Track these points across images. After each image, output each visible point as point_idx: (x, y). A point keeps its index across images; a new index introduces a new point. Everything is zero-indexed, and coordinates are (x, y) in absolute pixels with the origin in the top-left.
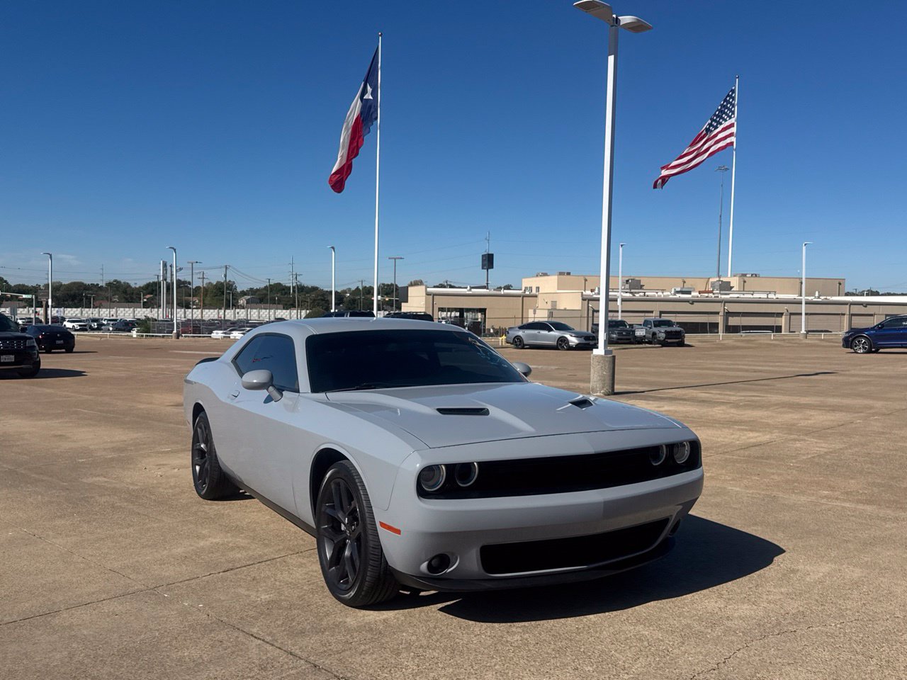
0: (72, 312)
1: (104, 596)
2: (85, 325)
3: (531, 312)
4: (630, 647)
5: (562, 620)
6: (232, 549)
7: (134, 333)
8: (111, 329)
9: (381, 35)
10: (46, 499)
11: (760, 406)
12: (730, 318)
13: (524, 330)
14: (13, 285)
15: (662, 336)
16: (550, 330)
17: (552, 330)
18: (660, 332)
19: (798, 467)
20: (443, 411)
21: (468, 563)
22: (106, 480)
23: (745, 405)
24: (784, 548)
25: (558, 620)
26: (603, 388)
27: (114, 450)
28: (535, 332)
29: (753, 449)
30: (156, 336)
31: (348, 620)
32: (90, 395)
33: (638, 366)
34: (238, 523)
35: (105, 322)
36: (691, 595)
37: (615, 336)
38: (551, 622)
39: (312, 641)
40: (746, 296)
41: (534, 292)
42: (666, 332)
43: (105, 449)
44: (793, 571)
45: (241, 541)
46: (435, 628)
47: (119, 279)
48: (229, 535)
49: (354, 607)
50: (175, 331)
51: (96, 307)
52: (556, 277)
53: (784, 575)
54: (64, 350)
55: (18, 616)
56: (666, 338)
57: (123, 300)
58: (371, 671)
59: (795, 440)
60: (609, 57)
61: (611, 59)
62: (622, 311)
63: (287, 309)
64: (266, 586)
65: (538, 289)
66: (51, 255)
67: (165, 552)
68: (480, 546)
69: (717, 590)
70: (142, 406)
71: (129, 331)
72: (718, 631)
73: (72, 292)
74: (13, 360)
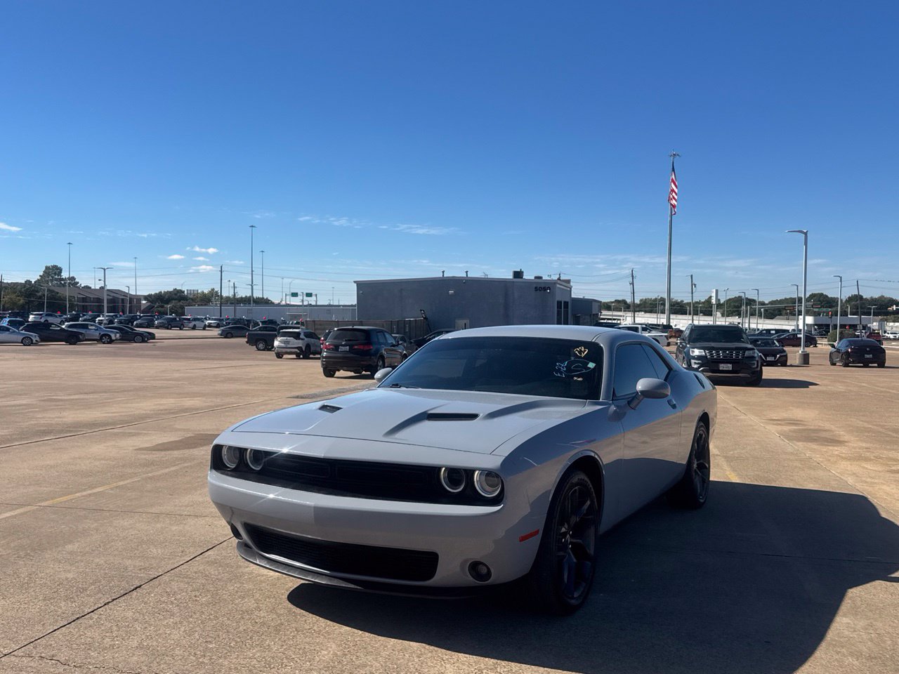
74: (731, 369)
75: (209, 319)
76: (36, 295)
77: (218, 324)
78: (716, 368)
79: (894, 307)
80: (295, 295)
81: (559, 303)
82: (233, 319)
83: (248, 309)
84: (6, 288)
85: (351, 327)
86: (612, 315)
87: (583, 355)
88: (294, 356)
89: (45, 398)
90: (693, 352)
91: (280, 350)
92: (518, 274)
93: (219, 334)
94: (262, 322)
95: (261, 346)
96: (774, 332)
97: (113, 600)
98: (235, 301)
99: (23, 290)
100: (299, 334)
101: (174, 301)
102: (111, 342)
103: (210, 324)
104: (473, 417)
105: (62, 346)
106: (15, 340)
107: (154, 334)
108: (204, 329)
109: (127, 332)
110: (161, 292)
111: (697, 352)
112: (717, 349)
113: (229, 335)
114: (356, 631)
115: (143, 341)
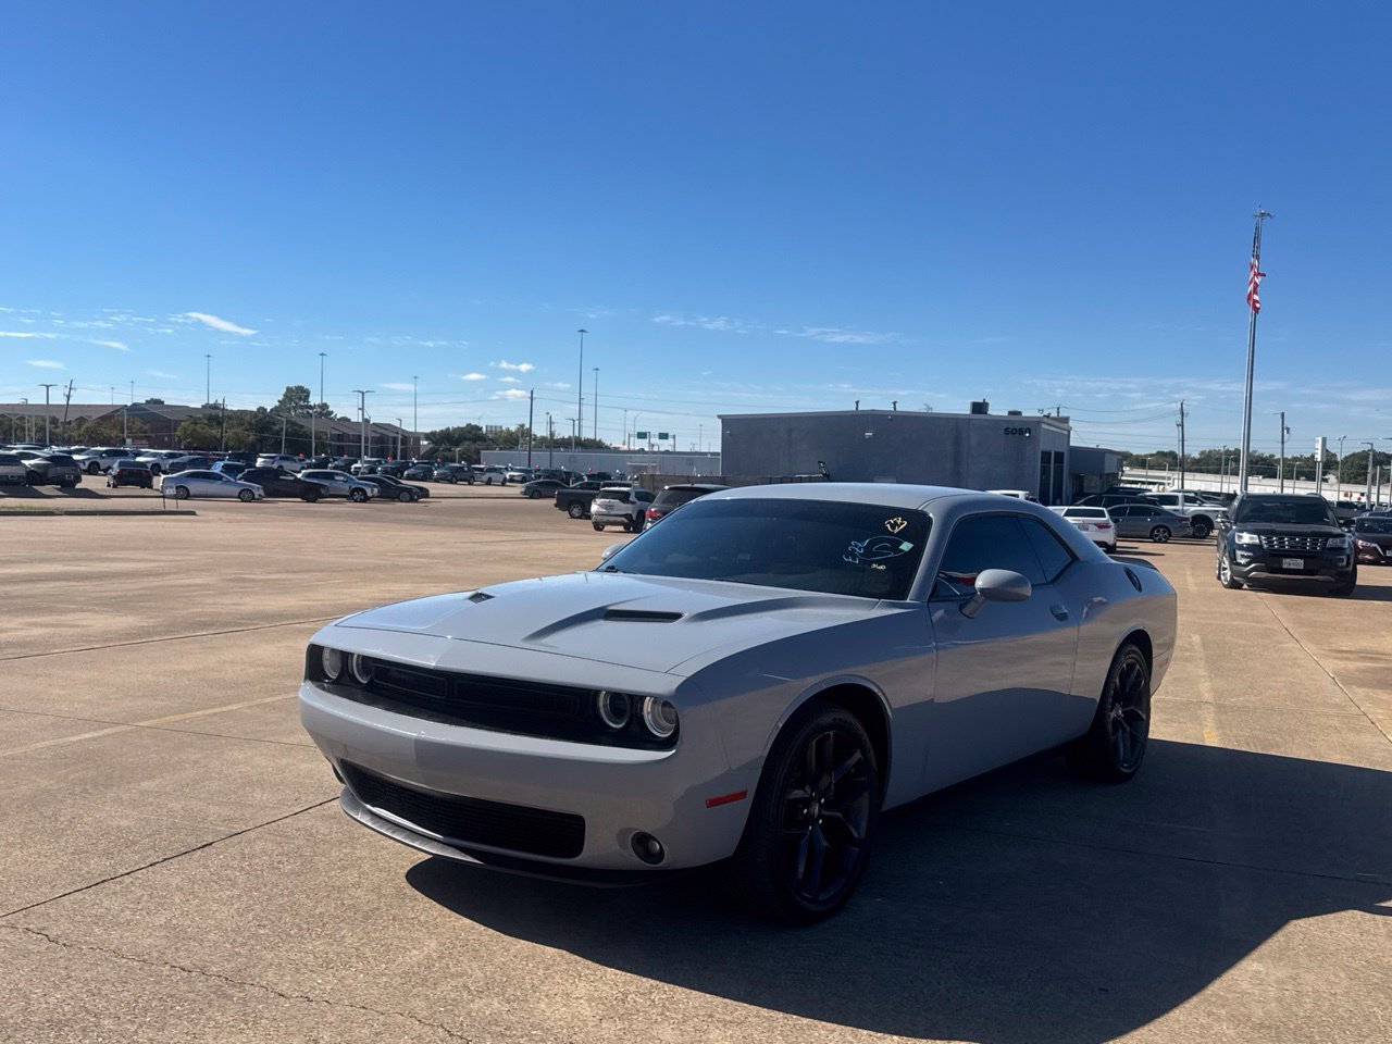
74: (1302, 567)
75: (512, 469)
76: (271, 429)
77: (524, 477)
78: (1276, 565)
80: (642, 435)
81: (1046, 456)
82: (546, 471)
83: (570, 457)
84: (230, 418)
85: (689, 485)
86: (1147, 477)
87: (897, 530)
88: (621, 528)
89: (233, 577)
90: (1240, 537)
91: (599, 518)
92: (979, 408)
93: (522, 493)
94: (589, 477)
95: (576, 511)
97: (165, 860)
98: (552, 444)
99: (253, 421)
100: (627, 494)
101: (467, 443)
102: (366, 499)
103: (512, 476)
104: (674, 617)
105: (296, 504)
106: (229, 493)
107: (427, 491)
108: (503, 484)
109: (389, 486)
110: (448, 429)
111: (1246, 538)
112: (1281, 535)
113: (536, 494)
114: (477, 925)
115: (412, 500)
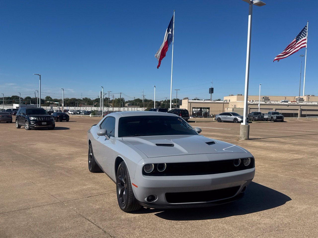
0: (72, 108)
1: (46, 204)
2: (75, 113)
3: (226, 109)
4: (219, 232)
5: (197, 221)
6: (94, 189)
7: (90, 115)
8: (83, 114)
9: (175, 11)
10: (41, 170)
11: (303, 145)
12: (303, 112)
13: (221, 116)
14: (53, 99)
15: (275, 118)
16: (231, 115)
17: (232, 116)
18: (274, 117)
19: (309, 168)
20: (157, 145)
21: (161, 199)
22: (62, 164)
23: (298, 144)
24: (291, 198)
25: (196, 221)
26: (244, 137)
27: (69, 154)
28: (226, 116)
29: (294, 161)
30: (97, 116)
31: (122, 216)
32: (68, 136)
33: (262, 129)
34: (99, 181)
35: (82, 112)
36: (249, 214)
37: (257, 118)
38: (193, 221)
39: (107, 223)
40: (309, 103)
41: (228, 101)
42: (277, 117)
43: (66, 154)
44: (292, 207)
45: (97, 187)
46: (151, 221)
47: (87, 97)
48: (94, 185)
49: (125, 212)
50: (103, 115)
51: (80, 107)
52: (236, 96)
53: (288, 208)
54: (66, 121)
55: (17, 209)
56: (276, 119)
57: (88, 104)
58: (123, 235)
59: (312, 158)
60: (249, 16)
61: (250, 16)
62: (260, 109)
63: (141, 107)
64: (100, 203)
65: (229, 100)
66: (63, 89)
67: (71, 190)
68: (166, 193)
69: (260, 213)
70: (83, 140)
71: (89, 115)
72: (254, 228)
73: (72, 102)
74: (46, 124)
78: (41, 124)
79: (48, 101)
90: (31, 118)
96: (12, 110)
104: (213, 142)
112: (41, 117)
